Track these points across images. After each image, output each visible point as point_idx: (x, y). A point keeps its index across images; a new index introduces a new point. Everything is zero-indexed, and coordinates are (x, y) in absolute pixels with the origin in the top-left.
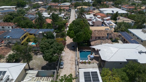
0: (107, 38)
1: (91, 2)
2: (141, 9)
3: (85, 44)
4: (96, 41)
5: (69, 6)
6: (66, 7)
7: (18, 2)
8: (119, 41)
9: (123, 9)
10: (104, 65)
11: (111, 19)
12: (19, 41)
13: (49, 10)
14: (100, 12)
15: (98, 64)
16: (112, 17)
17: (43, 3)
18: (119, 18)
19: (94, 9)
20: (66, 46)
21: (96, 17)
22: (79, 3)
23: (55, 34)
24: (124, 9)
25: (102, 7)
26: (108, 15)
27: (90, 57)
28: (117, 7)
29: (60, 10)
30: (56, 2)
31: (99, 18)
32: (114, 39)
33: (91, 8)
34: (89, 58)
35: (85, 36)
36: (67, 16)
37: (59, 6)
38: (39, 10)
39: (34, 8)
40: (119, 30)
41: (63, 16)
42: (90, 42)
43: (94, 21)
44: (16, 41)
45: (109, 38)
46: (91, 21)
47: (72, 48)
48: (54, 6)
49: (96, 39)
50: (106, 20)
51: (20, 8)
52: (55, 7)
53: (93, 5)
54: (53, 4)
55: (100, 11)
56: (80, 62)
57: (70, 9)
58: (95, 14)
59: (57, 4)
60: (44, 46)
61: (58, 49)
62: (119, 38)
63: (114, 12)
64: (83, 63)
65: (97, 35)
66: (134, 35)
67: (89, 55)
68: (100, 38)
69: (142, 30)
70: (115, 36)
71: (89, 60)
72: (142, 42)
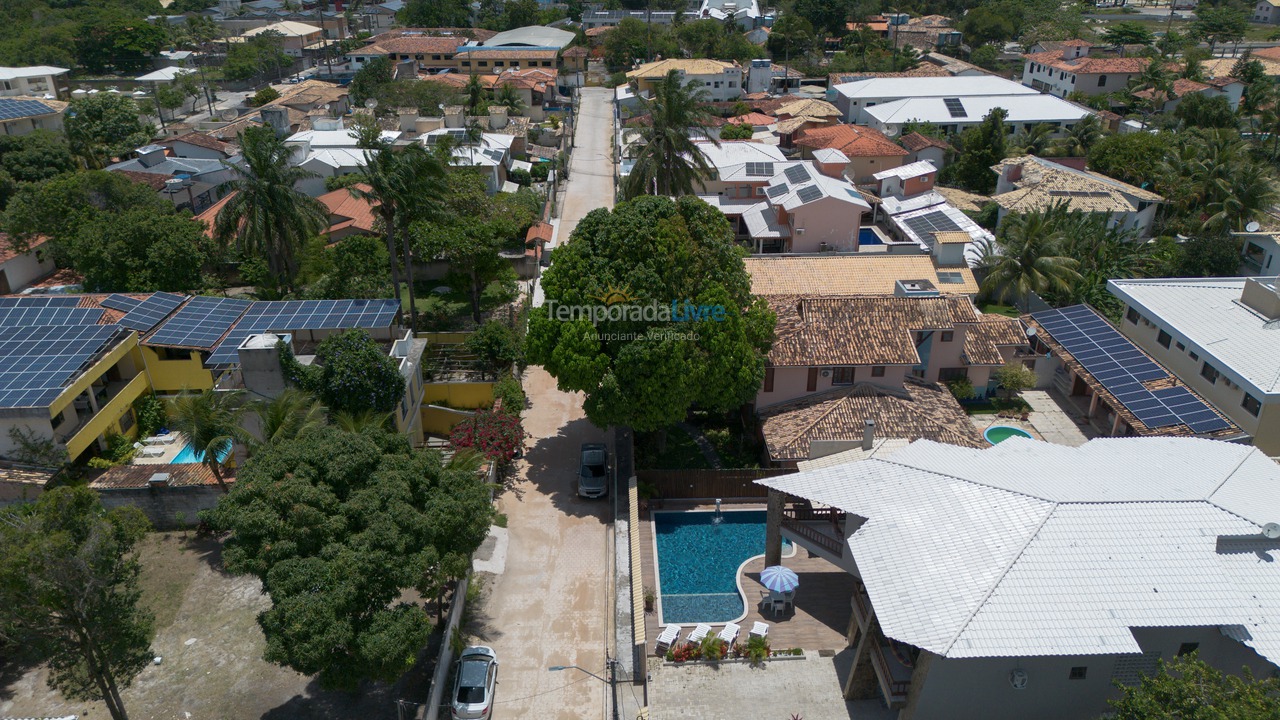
0: (917, 376)
1: (758, 23)
2: (1197, 80)
3: (713, 441)
4: (811, 414)
5: (560, 60)
6: (533, 64)
7: (86, 31)
8: (1028, 396)
9: (1043, 77)
10: (903, 689)
11: (943, 179)
12: (43, 430)
13: (372, 105)
14: (836, 111)
15: (841, 662)
16: (947, 156)
17: (325, 34)
18: (1016, 174)
19: (786, 85)
20: (523, 466)
21: (808, 165)
22: (651, 32)
23: (408, 352)
24: (1054, 80)
25: (855, 62)
26: (910, 139)
27: (756, 577)
28: (989, 66)
29: (476, 99)
30: (442, 22)
31: (832, 171)
32: (979, 381)
33: (757, 75)
34: (750, 597)
35: (710, 372)
36: (539, 154)
37: (466, 63)
38: (275, 95)
39: (237, 79)
40: (1024, 286)
41: (495, 155)
42: (756, 423)
43: (791, 201)
44: (14, 434)
45: (932, 374)
46: (763, 198)
47: (583, 490)
48: (419, 57)
49: (811, 386)
50: (895, 186)
51: (101, 86)
52: (433, 71)
53: (777, 50)
54: (414, 40)
55: (841, 101)
56: (662, 650)
57: (566, 91)
58: (796, 133)
59: (446, 40)
60: (270, 518)
61: (419, 539)
62: (1031, 365)
63: (965, 115)
64: (692, 659)
65: (823, 347)
66: (1173, 344)
67: (753, 562)
68: (856, 381)
69: (1239, 294)
70: (995, 349)
71: (747, 624)
72: (1256, 415)
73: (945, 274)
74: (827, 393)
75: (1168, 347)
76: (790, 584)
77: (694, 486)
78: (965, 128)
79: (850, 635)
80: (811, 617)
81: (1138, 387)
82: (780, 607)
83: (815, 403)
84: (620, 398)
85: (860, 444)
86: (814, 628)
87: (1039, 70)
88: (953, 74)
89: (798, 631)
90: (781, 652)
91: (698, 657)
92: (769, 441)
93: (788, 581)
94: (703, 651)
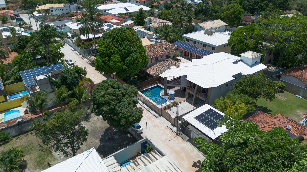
3: (135, 78)
16: (132, 19)
18: (150, 19)
26: (123, 16)
33: (72, 7)
42: (145, 72)
49: (151, 62)
63: (129, 11)
65: (152, 54)
66: (197, 43)
68: (158, 59)
69: (204, 33)
70: (172, 50)
72: (215, 50)
73: (151, 40)
74: (154, 63)
75: (196, 44)
77: (142, 85)
78: (130, 14)
79: (186, 97)
81: (196, 51)
83: (154, 65)
84: (128, 70)
85: (168, 69)
87: (131, 1)
88: (116, 3)
89: (178, 100)
90: (178, 103)
92: (150, 73)
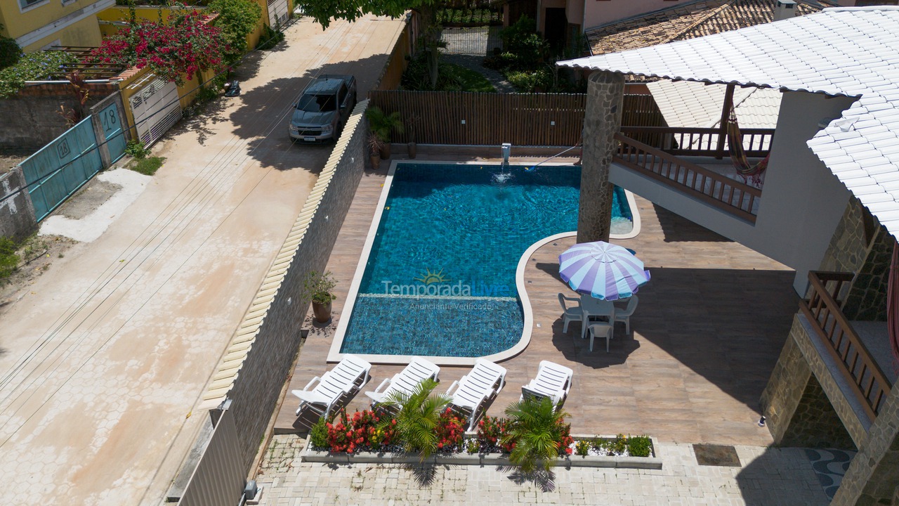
4: (671, 27)
15: (758, 487)
34: (538, 308)
47: (295, 128)
56: (308, 418)
64: (375, 448)
67: (555, 243)
71: (525, 364)
76: (628, 278)
77: (468, 122)
79: (773, 410)
80: (672, 360)
82: (601, 330)
86: (682, 385)
89: (643, 389)
90: (597, 443)
91: (389, 443)
93: (624, 271)
94: (404, 426)
